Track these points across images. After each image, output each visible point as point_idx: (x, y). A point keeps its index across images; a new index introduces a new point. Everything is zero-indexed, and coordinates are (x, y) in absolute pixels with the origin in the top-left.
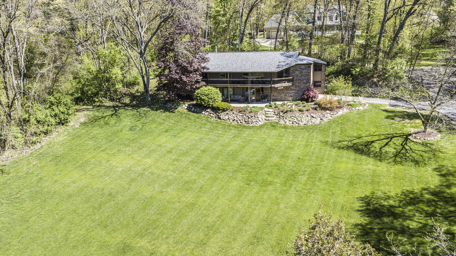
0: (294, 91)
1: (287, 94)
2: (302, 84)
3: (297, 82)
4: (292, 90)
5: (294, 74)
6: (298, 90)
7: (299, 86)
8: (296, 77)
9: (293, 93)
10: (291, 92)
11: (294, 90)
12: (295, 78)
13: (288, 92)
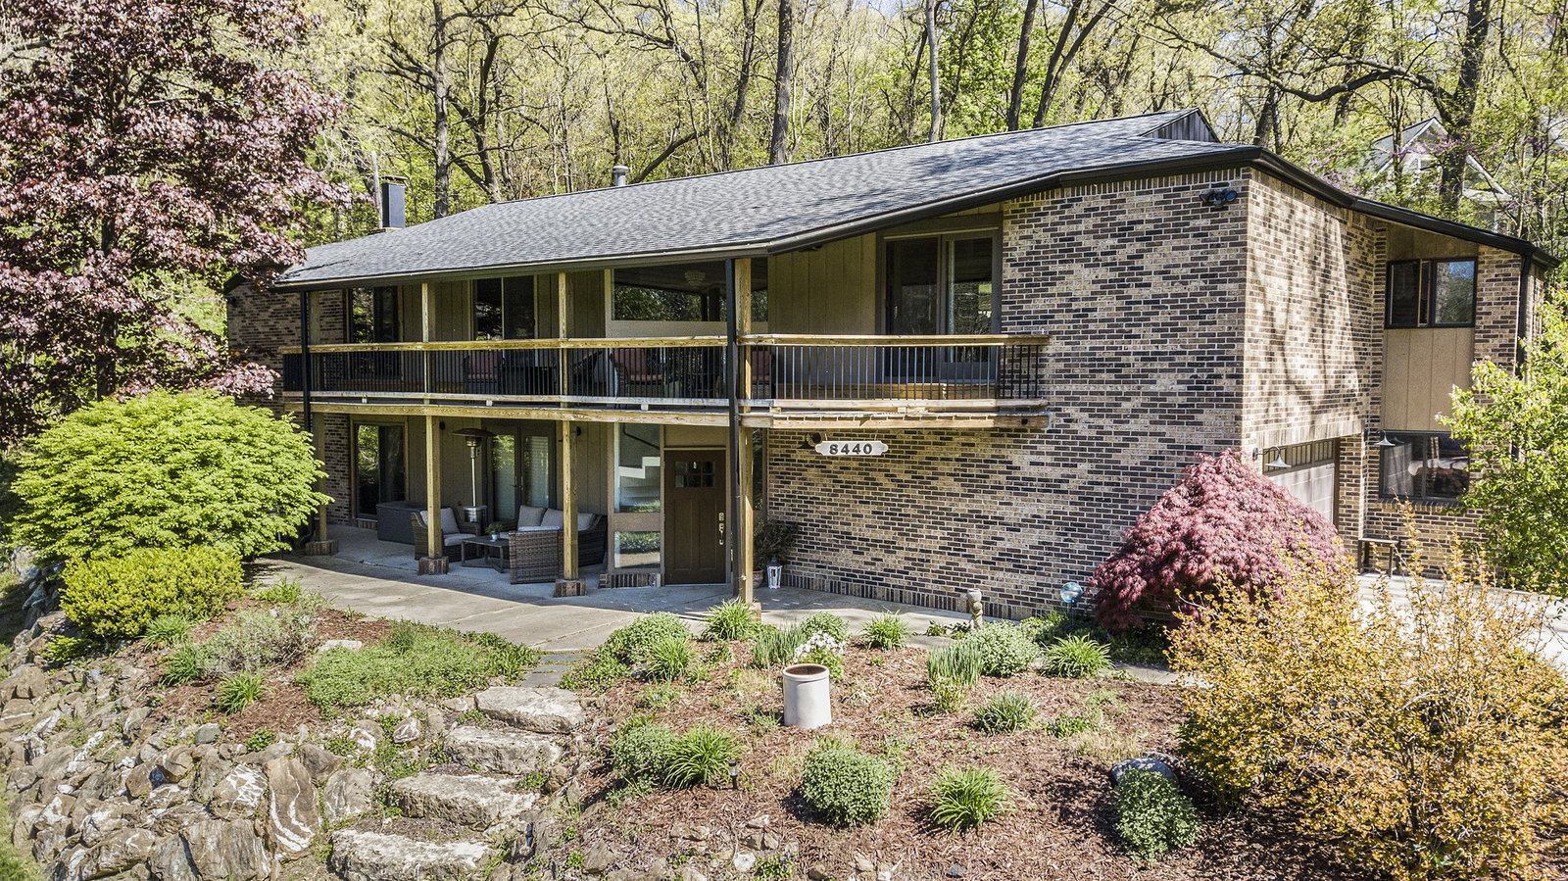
0: (1042, 505)
1: (976, 535)
2: (1133, 426)
3: (1071, 399)
4: (1022, 487)
5: (1039, 304)
6: (1085, 496)
7: (1095, 449)
8: (1065, 337)
9: (1034, 522)
10: (1009, 515)
11: (1050, 486)
12: (1054, 347)
13: (985, 504)
